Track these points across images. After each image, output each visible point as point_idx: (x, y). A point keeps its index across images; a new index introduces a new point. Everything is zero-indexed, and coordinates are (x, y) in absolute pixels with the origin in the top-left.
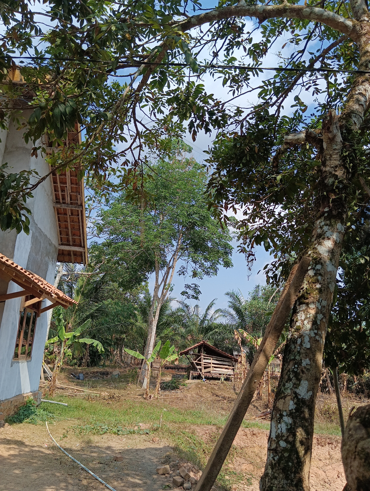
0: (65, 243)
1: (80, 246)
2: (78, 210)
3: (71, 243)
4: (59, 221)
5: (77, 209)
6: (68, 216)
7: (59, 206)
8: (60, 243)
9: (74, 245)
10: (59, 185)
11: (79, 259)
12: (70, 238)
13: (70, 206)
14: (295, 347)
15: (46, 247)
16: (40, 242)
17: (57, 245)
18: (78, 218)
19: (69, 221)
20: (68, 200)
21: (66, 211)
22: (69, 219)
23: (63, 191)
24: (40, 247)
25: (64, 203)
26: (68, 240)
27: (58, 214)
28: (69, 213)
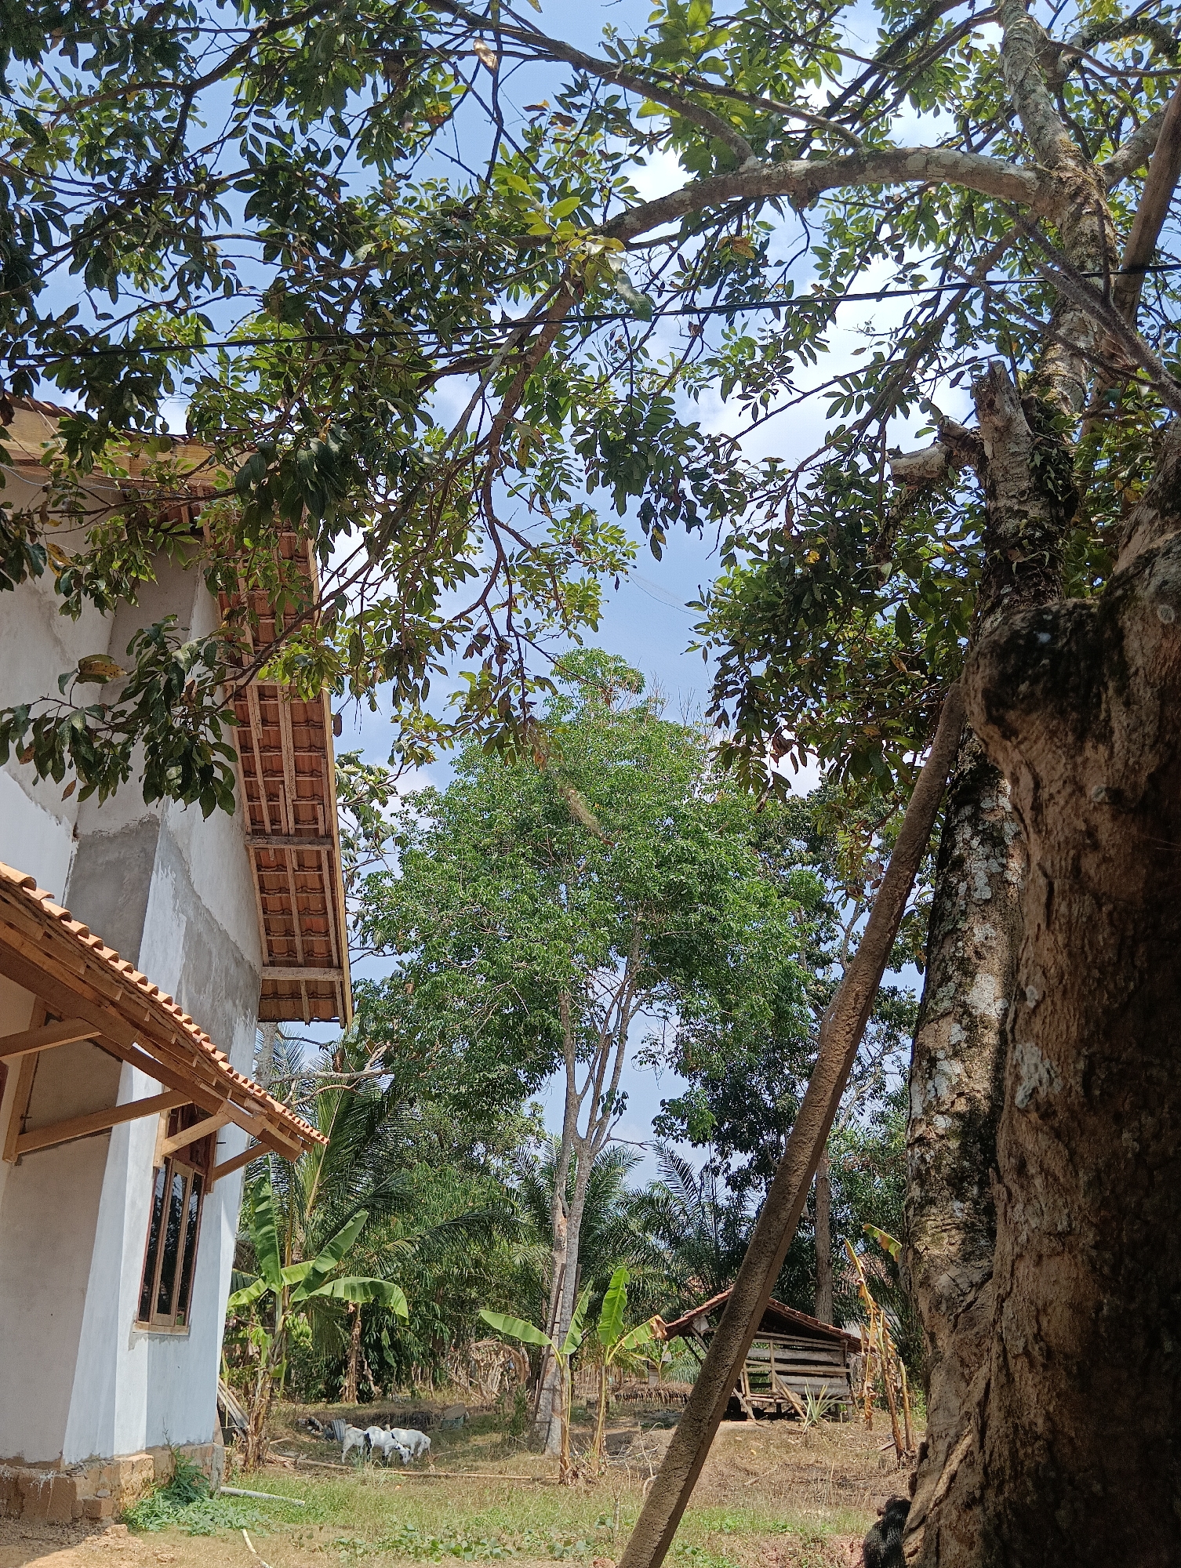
0: (280, 958)
1: (330, 965)
2: (318, 852)
3: (300, 958)
4: (262, 890)
5: (316, 848)
6: (290, 872)
7: (260, 842)
8: (266, 959)
9: (308, 964)
10: (260, 778)
11: (325, 1006)
12: (298, 940)
13: (296, 839)
14: (954, 904)
15: (227, 970)
16: (210, 953)
17: (258, 967)
18: (320, 876)
19: (292, 888)
20: (288, 823)
21: (283, 857)
22: (291, 880)
23: (272, 796)
24: (210, 969)
25: (275, 832)
26: (292, 951)
27: (259, 868)
28: (292, 862)
